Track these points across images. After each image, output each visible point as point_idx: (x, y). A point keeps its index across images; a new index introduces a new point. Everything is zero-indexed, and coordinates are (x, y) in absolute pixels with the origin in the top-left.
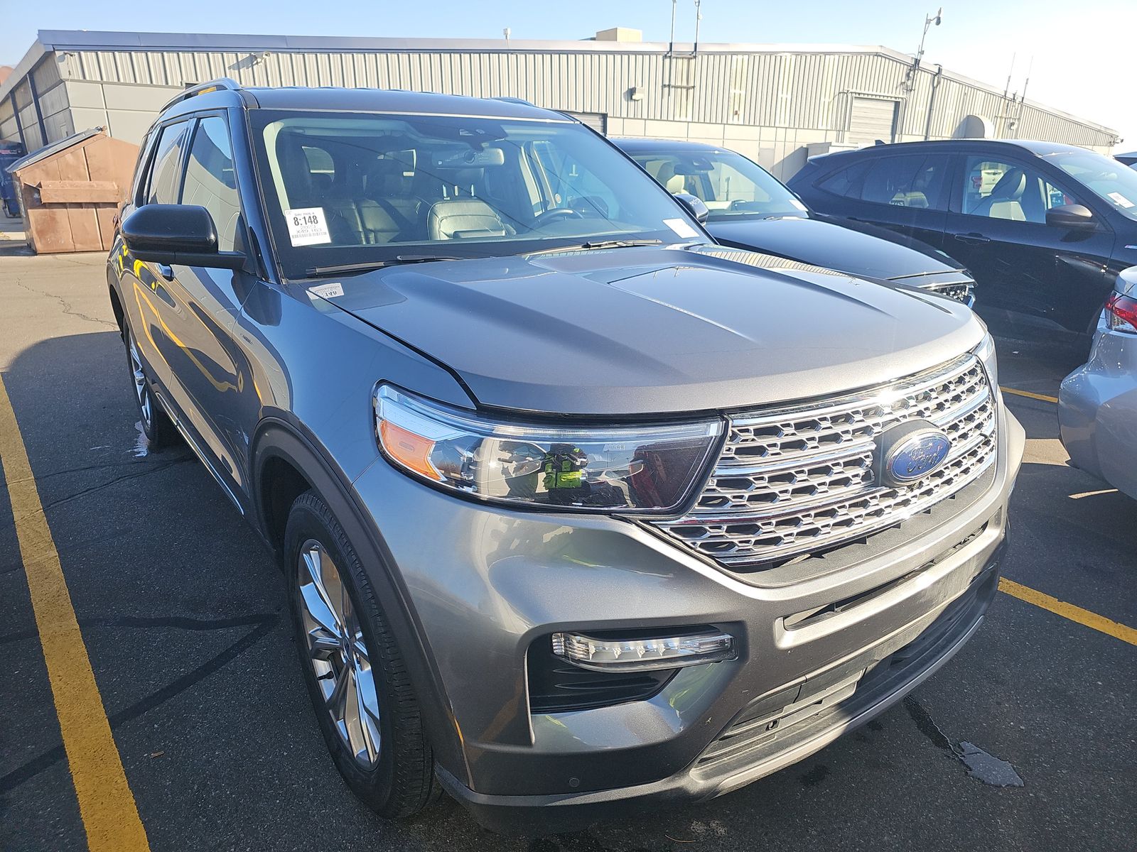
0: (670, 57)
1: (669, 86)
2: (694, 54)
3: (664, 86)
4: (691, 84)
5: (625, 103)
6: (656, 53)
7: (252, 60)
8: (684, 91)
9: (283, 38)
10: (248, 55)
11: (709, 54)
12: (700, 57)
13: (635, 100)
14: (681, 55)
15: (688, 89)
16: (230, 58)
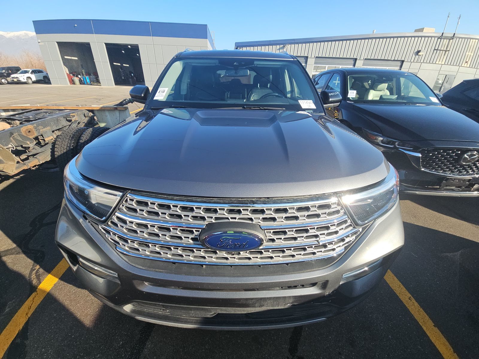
0: (441, 38)
1: (437, 50)
2: (452, 38)
3: (435, 49)
4: (448, 49)
5: (414, 56)
6: (435, 37)
7: (284, 47)
8: (444, 52)
9: (294, 40)
10: (283, 45)
11: (460, 38)
12: (455, 39)
13: (419, 55)
14: (446, 38)
15: (446, 51)
16: (278, 47)
